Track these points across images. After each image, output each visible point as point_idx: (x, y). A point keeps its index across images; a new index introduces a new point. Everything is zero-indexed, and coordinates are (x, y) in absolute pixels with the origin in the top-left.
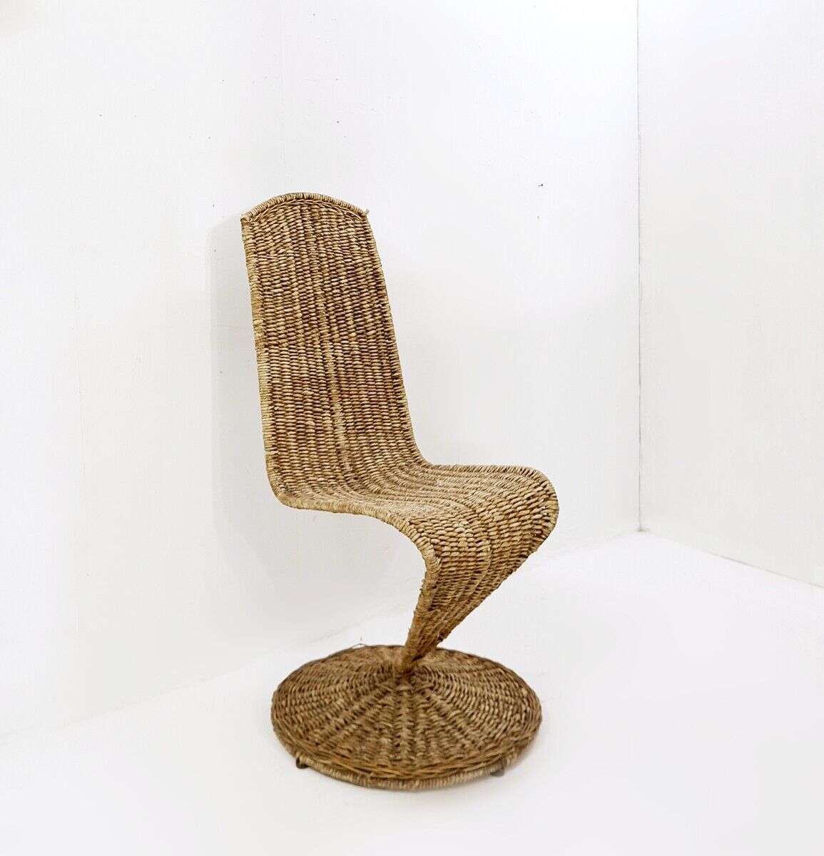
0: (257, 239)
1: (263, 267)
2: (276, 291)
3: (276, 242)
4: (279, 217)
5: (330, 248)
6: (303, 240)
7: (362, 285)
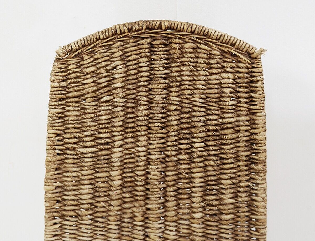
0: (69, 81)
1: (70, 118)
2: (84, 150)
3: (101, 86)
4: (113, 53)
5: (188, 99)
6: (144, 86)
7: (226, 153)
